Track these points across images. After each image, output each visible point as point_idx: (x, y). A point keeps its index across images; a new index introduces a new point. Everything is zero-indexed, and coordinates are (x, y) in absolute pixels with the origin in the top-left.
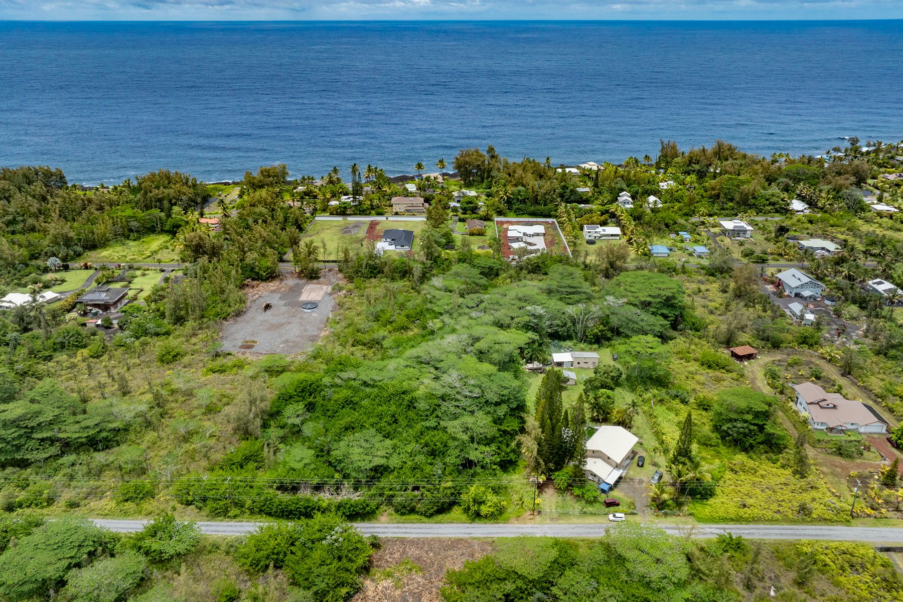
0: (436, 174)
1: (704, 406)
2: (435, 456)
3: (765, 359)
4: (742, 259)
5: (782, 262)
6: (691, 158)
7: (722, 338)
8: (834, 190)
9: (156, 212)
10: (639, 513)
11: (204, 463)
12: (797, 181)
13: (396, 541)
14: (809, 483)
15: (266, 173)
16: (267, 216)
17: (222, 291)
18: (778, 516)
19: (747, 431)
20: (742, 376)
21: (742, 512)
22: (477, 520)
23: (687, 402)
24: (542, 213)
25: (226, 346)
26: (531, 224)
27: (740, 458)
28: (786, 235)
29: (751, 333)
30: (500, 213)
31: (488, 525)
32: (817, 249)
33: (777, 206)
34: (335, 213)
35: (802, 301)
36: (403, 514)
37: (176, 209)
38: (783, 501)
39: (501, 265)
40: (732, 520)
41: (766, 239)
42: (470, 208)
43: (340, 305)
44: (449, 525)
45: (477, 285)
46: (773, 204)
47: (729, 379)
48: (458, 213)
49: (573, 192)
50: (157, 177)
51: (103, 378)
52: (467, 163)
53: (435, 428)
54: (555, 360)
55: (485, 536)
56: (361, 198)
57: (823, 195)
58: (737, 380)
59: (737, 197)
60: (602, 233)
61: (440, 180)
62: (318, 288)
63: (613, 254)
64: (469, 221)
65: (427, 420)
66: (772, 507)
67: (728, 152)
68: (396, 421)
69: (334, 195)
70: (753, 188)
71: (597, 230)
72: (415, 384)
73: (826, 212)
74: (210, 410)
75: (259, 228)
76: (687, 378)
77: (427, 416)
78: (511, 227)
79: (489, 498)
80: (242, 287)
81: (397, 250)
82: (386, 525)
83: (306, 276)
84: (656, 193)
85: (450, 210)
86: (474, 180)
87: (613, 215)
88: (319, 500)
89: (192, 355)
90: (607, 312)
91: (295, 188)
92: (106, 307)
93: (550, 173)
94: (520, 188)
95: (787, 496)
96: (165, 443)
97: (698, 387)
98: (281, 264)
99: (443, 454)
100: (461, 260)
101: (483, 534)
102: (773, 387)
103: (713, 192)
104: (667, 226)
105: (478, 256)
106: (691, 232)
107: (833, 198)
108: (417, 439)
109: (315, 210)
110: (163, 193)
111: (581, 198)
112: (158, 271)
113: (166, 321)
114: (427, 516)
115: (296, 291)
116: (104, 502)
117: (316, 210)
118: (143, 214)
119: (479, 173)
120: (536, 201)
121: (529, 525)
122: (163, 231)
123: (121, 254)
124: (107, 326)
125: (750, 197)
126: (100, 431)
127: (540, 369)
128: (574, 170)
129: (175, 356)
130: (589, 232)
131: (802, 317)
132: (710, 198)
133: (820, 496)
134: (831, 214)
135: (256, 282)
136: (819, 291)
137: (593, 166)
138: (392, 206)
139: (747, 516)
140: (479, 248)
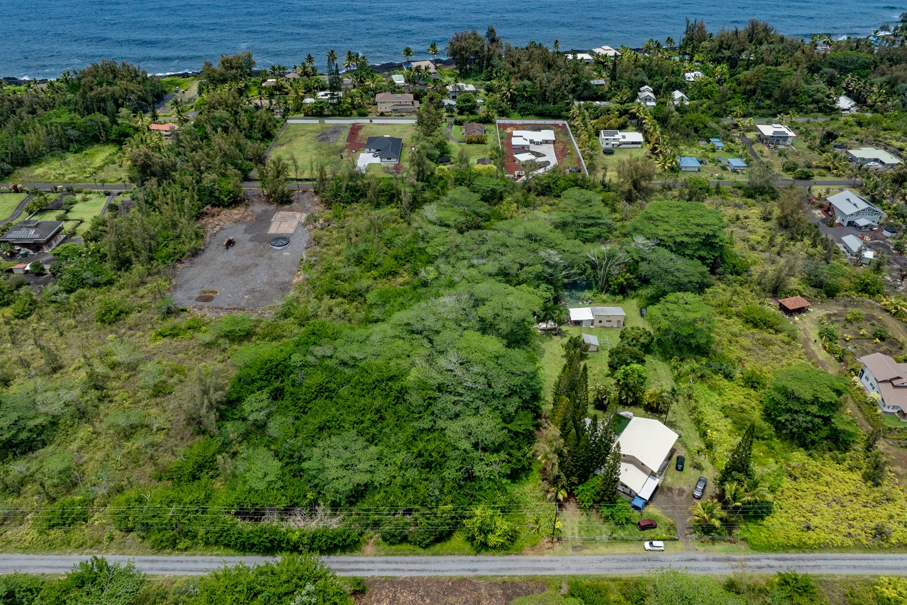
0: (427, 63)
1: (752, 382)
2: (431, 468)
3: (817, 312)
4: (783, 173)
5: (830, 178)
6: (722, 42)
7: (769, 287)
8: (888, 83)
9: (98, 116)
10: (681, 539)
11: (149, 469)
12: (844, 71)
13: (384, 582)
14: (885, 494)
15: (228, 64)
16: (228, 122)
17: (175, 225)
18: (849, 542)
19: (810, 425)
20: (794, 339)
21: (806, 537)
22: (483, 551)
23: (731, 378)
24: (551, 113)
25: (179, 298)
26: (537, 128)
27: (798, 456)
28: (833, 143)
29: (800, 276)
30: (503, 113)
31: (497, 558)
32: (870, 160)
33: (821, 104)
34: (310, 113)
35: (856, 232)
36: (392, 544)
37: (124, 111)
38: (854, 519)
39: (505, 186)
40: (793, 547)
41: (809, 147)
42: (467, 107)
43: (317, 241)
44: (449, 558)
45: (478, 214)
46: (816, 102)
47: (778, 342)
48: (454, 114)
49: (587, 86)
50: (100, 70)
51: (29, 349)
52: (463, 49)
53: (431, 430)
54: (572, 319)
55: (493, 574)
56: (341, 94)
57: (875, 89)
58: (788, 344)
59: (776, 93)
60: (622, 140)
61: (432, 69)
62: (289, 216)
63: (636, 171)
64: (466, 124)
65: (420, 418)
66: (841, 528)
67: (763, 34)
68: (382, 418)
69: (309, 91)
70: (794, 81)
71: (616, 137)
72: (404, 363)
73: (876, 111)
74: (159, 391)
75: (218, 139)
76: (730, 342)
77: (420, 412)
78: (515, 133)
79: (498, 524)
80: (199, 216)
81: (383, 164)
82: (372, 558)
83: (276, 201)
84: (681, 87)
85: (444, 110)
86: (471, 69)
87: (633, 116)
88: (288, 532)
89: (139, 312)
90: (636, 257)
91: (264, 81)
92: (37, 246)
93: (560, 62)
94: (526, 82)
95: (857, 513)
96: (101, 441)
97: (743, 354)
98: (246, 183)
99: (441, 465)
100: (459, 182)
101: (491, 570)
102: (831, 352)
103: (748, 88)
104: (696, 130)
105: (479, 174)
106: (723, 139)
107: (886, 93)
108: (408, 447)
109: (287, 110)
110: (107, 91)
111: (596, 93)
112: (102, 194)
113: (107, 266)
114: (422, 547)
115: (264, 220)
116: (25, 528)
117: (289, 110)
118: (83, 120)
119: (477, 61)
120: (544, 99)
121: (547, 557)
122: (108, 141)
123: (59, 172)
124: (38, 272)
125: (791, 94)
126: (19, 431)
127: (555, 329)
128: (587, 56)
129: (119, 315)
130: (605, 139)
131: (859, 254)
132: (744, 93)
133: (898, 511)
134: (882, 113)
135: (216, 209)
136: (876, 218)
137: (608, 51)
138: (376, 104)
139: (812, 542)
140: (479, 162)
